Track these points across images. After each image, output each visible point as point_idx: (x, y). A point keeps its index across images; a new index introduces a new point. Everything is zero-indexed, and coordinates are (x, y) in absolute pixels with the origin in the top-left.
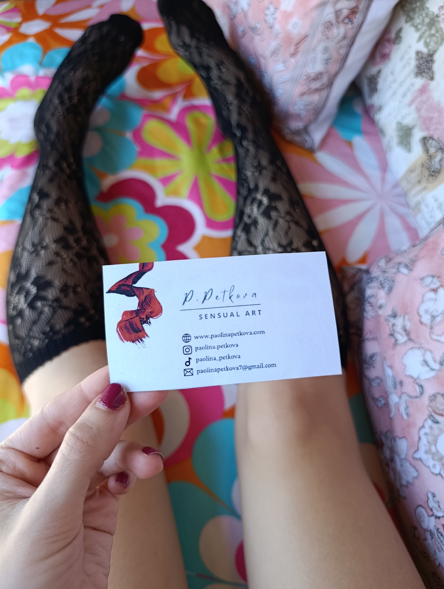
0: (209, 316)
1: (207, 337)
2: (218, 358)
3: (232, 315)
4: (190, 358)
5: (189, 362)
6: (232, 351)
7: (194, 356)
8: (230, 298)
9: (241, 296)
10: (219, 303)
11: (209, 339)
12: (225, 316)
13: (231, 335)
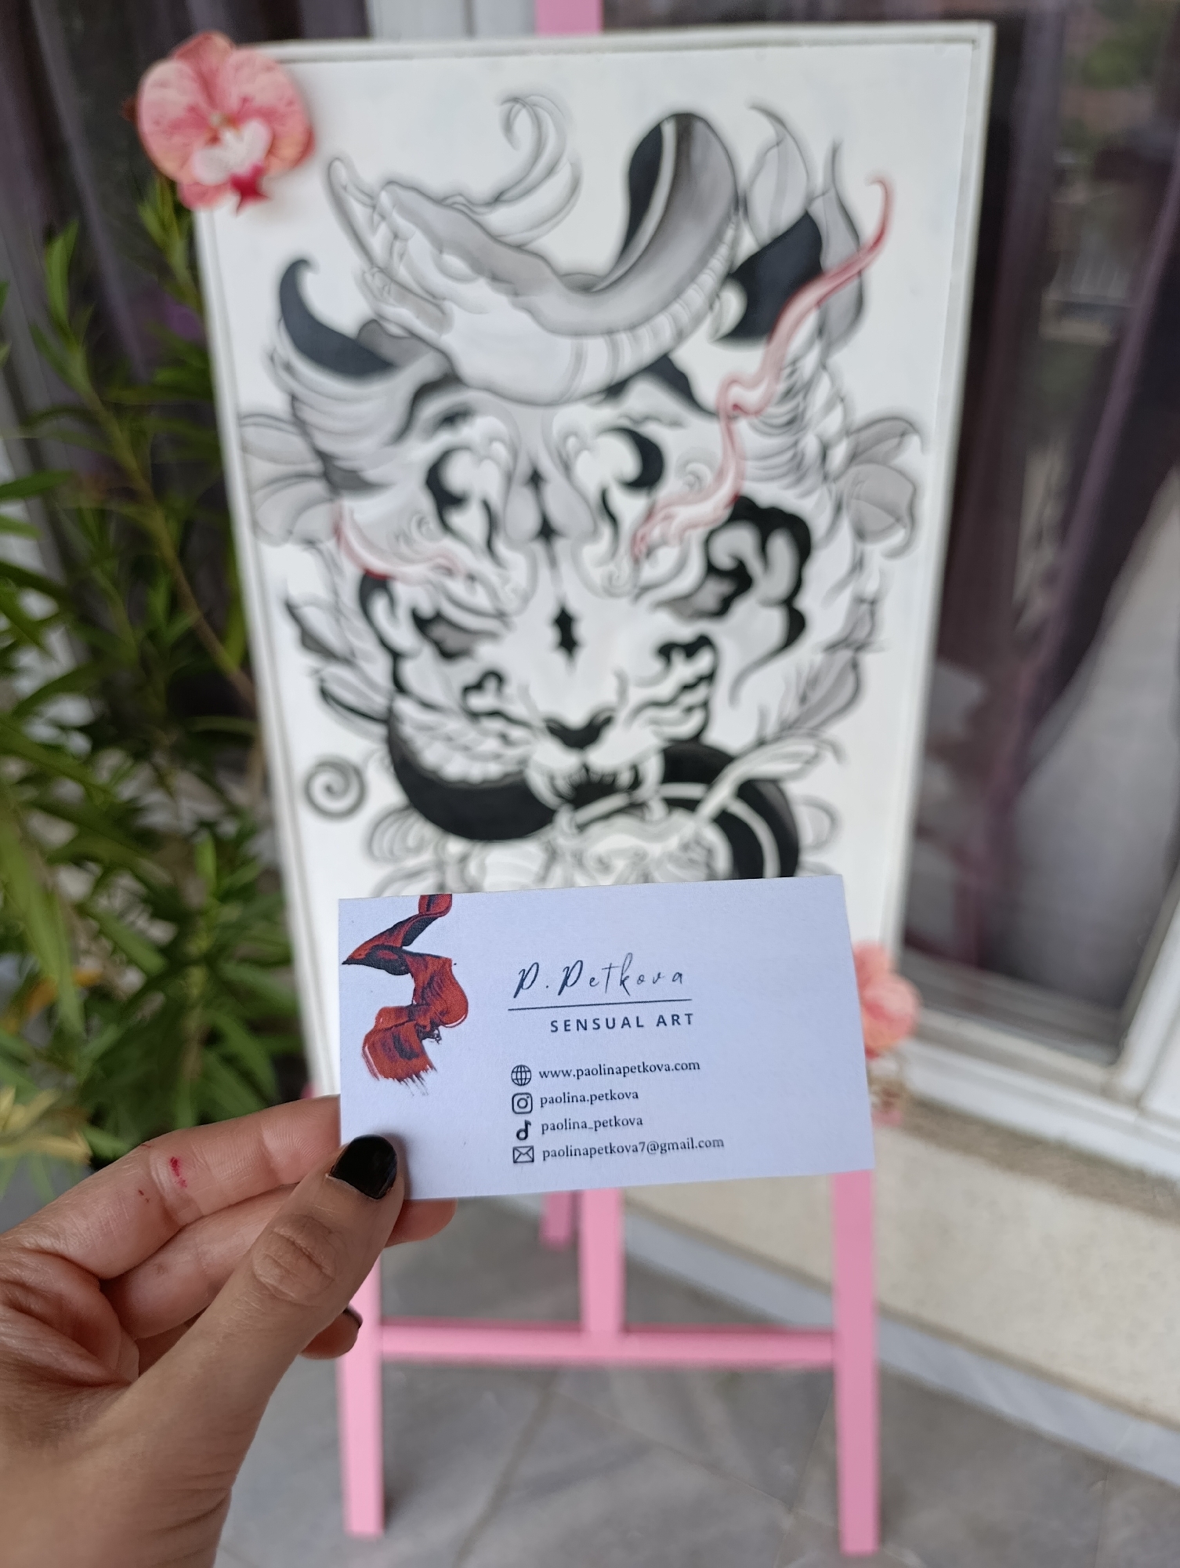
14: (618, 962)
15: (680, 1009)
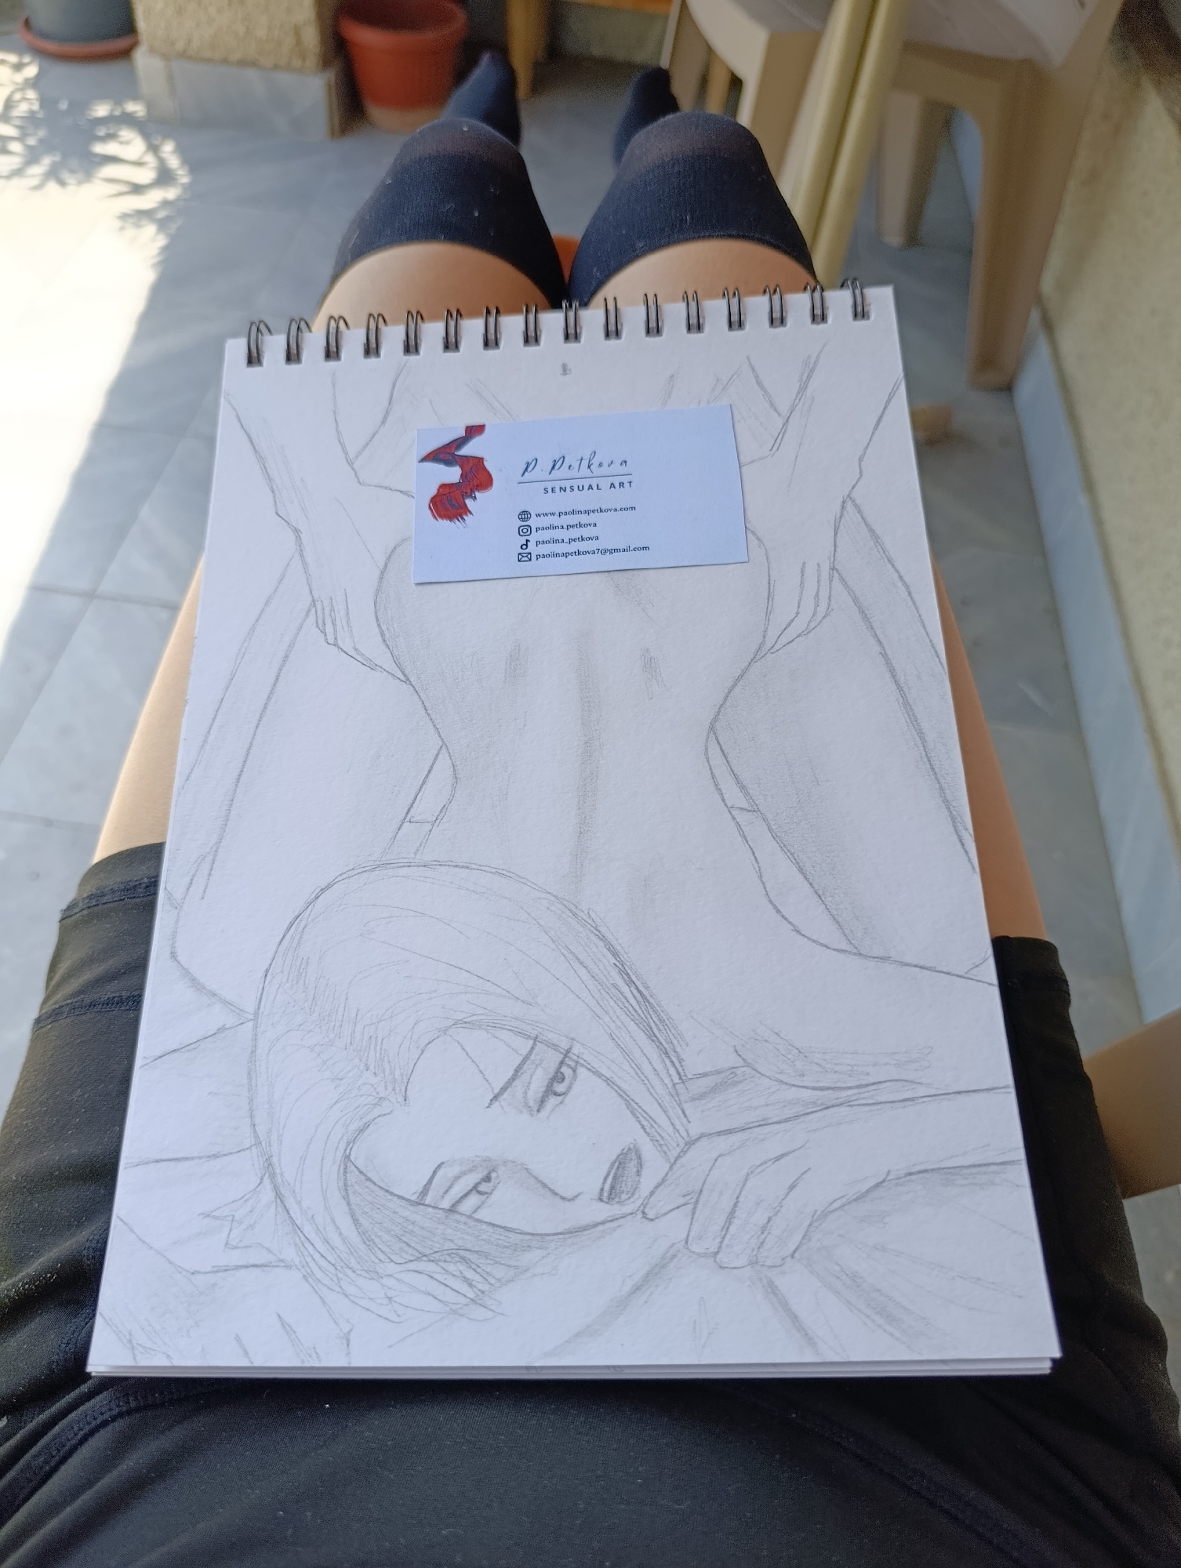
0: (557, 490)
1: (553, 514)
2: (566, 540)
3: (590, 487)
4: (527, 541)
5: (527, 545)
6: (586, 532)
7: (533, 538)
8: (589, 467)
9: (605, 465)
10: (574, 473)
11: (556, 517)
12: (581, 488)
13: (587, 512)
14: (587, 456)
15: (625, 480)
